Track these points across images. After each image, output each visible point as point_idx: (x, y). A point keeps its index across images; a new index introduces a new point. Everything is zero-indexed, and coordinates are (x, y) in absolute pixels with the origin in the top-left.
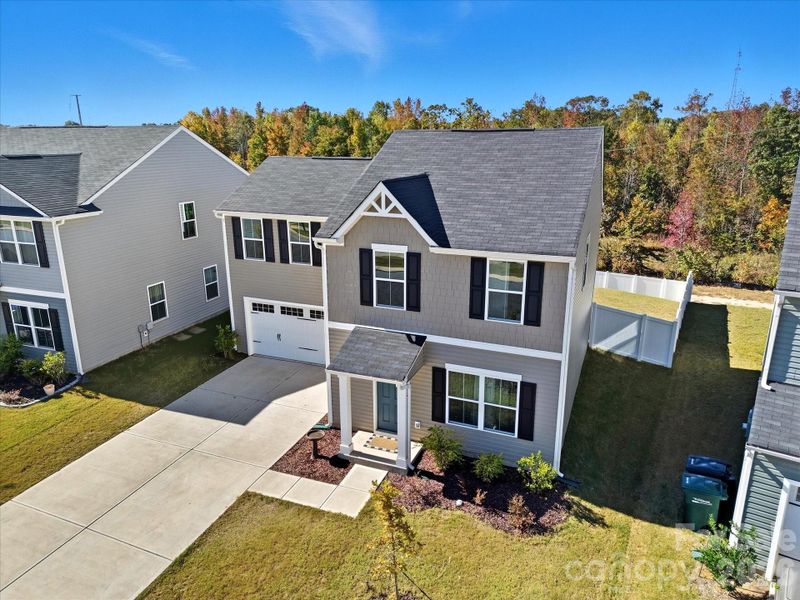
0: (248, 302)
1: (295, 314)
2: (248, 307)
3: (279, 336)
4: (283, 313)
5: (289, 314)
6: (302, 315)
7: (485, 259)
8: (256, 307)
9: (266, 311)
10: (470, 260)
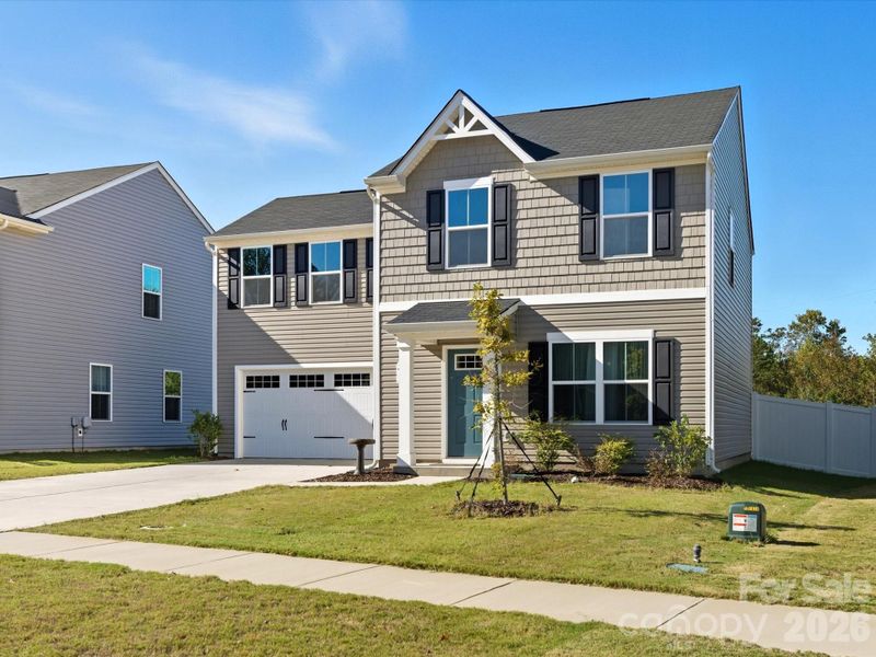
0: (240, 374)
1: (311, 385)
2: (240, 383)
3: (284, 423)
4: (293, 385)
5: (302, 385)
6: (322, 385)
7: (598, 176)
8: (254, 382)
9: (267, 386)
10: (577, 181)
